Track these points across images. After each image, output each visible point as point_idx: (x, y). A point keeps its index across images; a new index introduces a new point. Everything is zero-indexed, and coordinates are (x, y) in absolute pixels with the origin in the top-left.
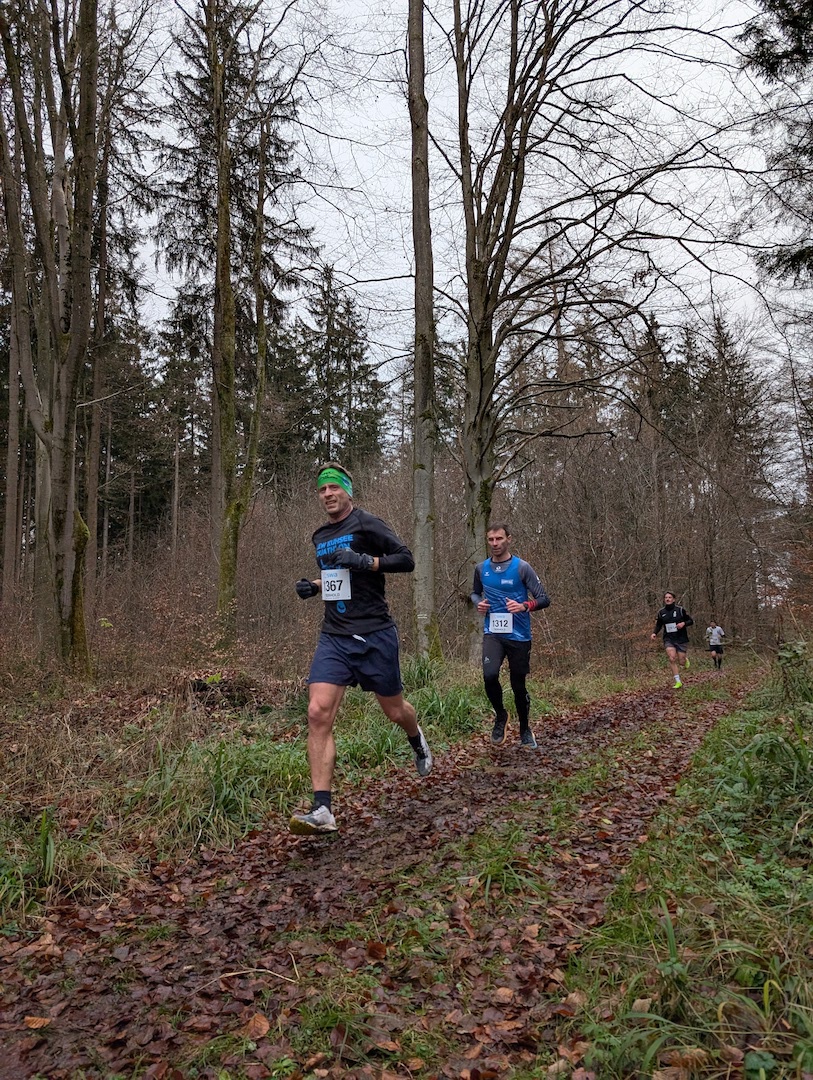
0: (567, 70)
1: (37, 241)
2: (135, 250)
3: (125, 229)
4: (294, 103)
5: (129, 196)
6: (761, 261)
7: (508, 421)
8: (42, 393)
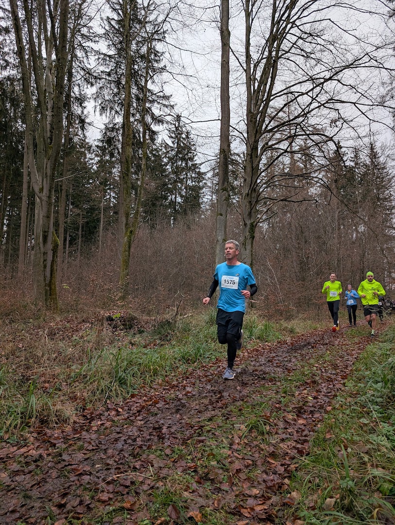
0: (300, 17)
1: (38, 100)
2: (85, 105)
3: (80, 94)
4: (164, 32)
7: (264, 193)
8: (39, 174)
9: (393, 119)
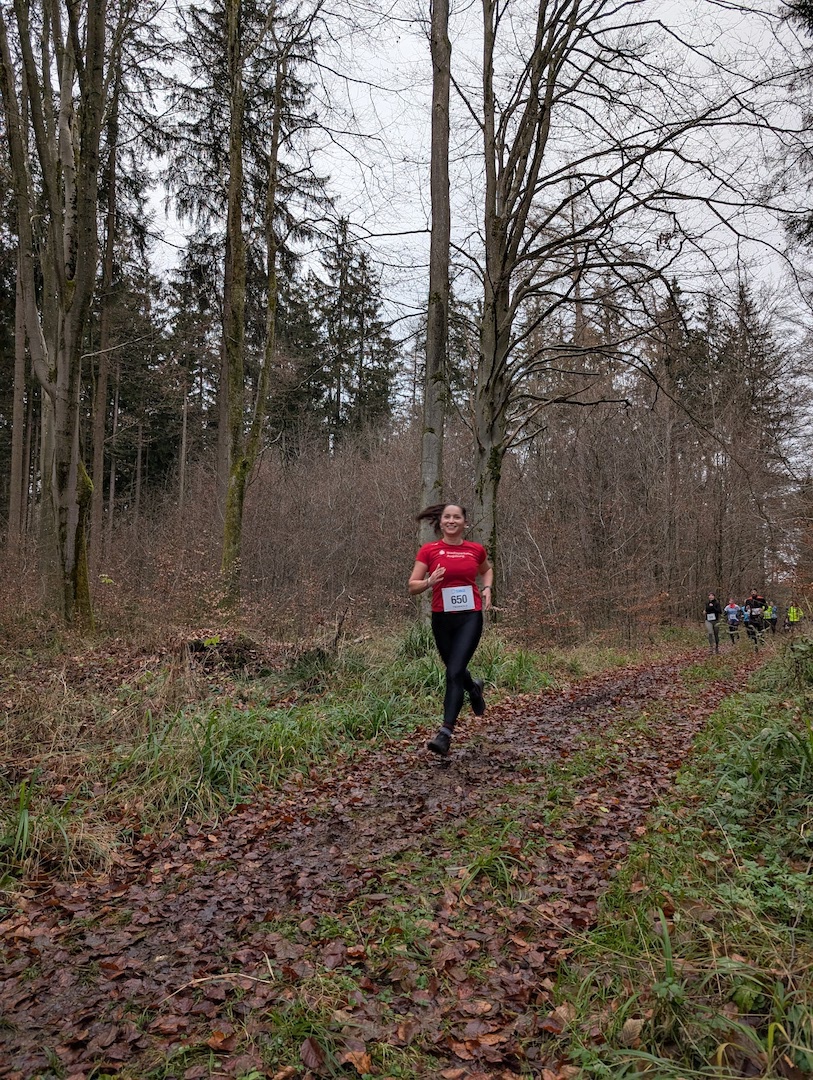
0: (598, 15)
2: (145, 195)
3: (135, 172)
4: (313, 42)
5: (140, 138)
6: (791, 226)
7: (522, 386)
8: (48, 341)
9: (785, 234)
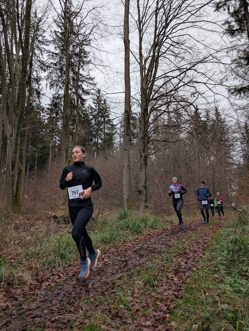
0: (171, 33)
1: (10, 80)
2: (40, 83)
3: (37, 76)
4: (90, 40)
5: (39, 67)
6: (229, 91)
7: (153, 137)
8: (10, 125)
9: (228, 93)
